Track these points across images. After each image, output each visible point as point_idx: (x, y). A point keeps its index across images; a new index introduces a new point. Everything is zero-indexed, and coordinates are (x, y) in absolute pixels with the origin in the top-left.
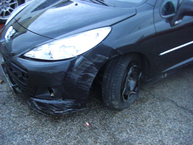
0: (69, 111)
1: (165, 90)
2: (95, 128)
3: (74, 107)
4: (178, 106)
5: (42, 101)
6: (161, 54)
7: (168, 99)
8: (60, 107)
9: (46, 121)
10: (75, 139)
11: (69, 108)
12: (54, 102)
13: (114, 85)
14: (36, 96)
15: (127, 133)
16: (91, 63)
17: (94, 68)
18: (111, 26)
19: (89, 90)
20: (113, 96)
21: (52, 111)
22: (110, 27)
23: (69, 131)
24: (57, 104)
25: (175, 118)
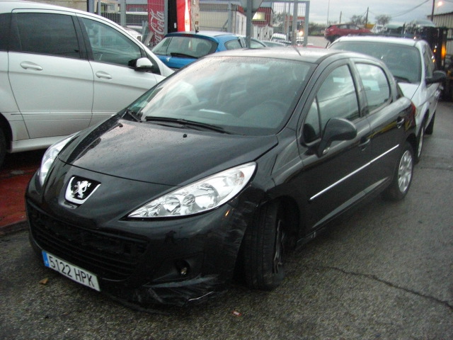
0: (209, 296)
1: (318, 257)
2: (251, 316)
3: (217, 287)
4: (347, 273)
5: (166, 285)
6: (311, 198)
7: (328, 267)
8: (196, 290)
9: (170, 320)
10: (233, 332)
11: (209, 290)
12: (189, 282)
13: (265, 246)
14: (154, 280)
15: (299, 313)
16: (240, 214)
17: (243, 221)
18: (254, 160)
19: (236, 256)
20: (265, 264)
21: (183, 300)
22: (254, 163)
23: (216, 326)
24: (193, 285)
25: (350, 286)
